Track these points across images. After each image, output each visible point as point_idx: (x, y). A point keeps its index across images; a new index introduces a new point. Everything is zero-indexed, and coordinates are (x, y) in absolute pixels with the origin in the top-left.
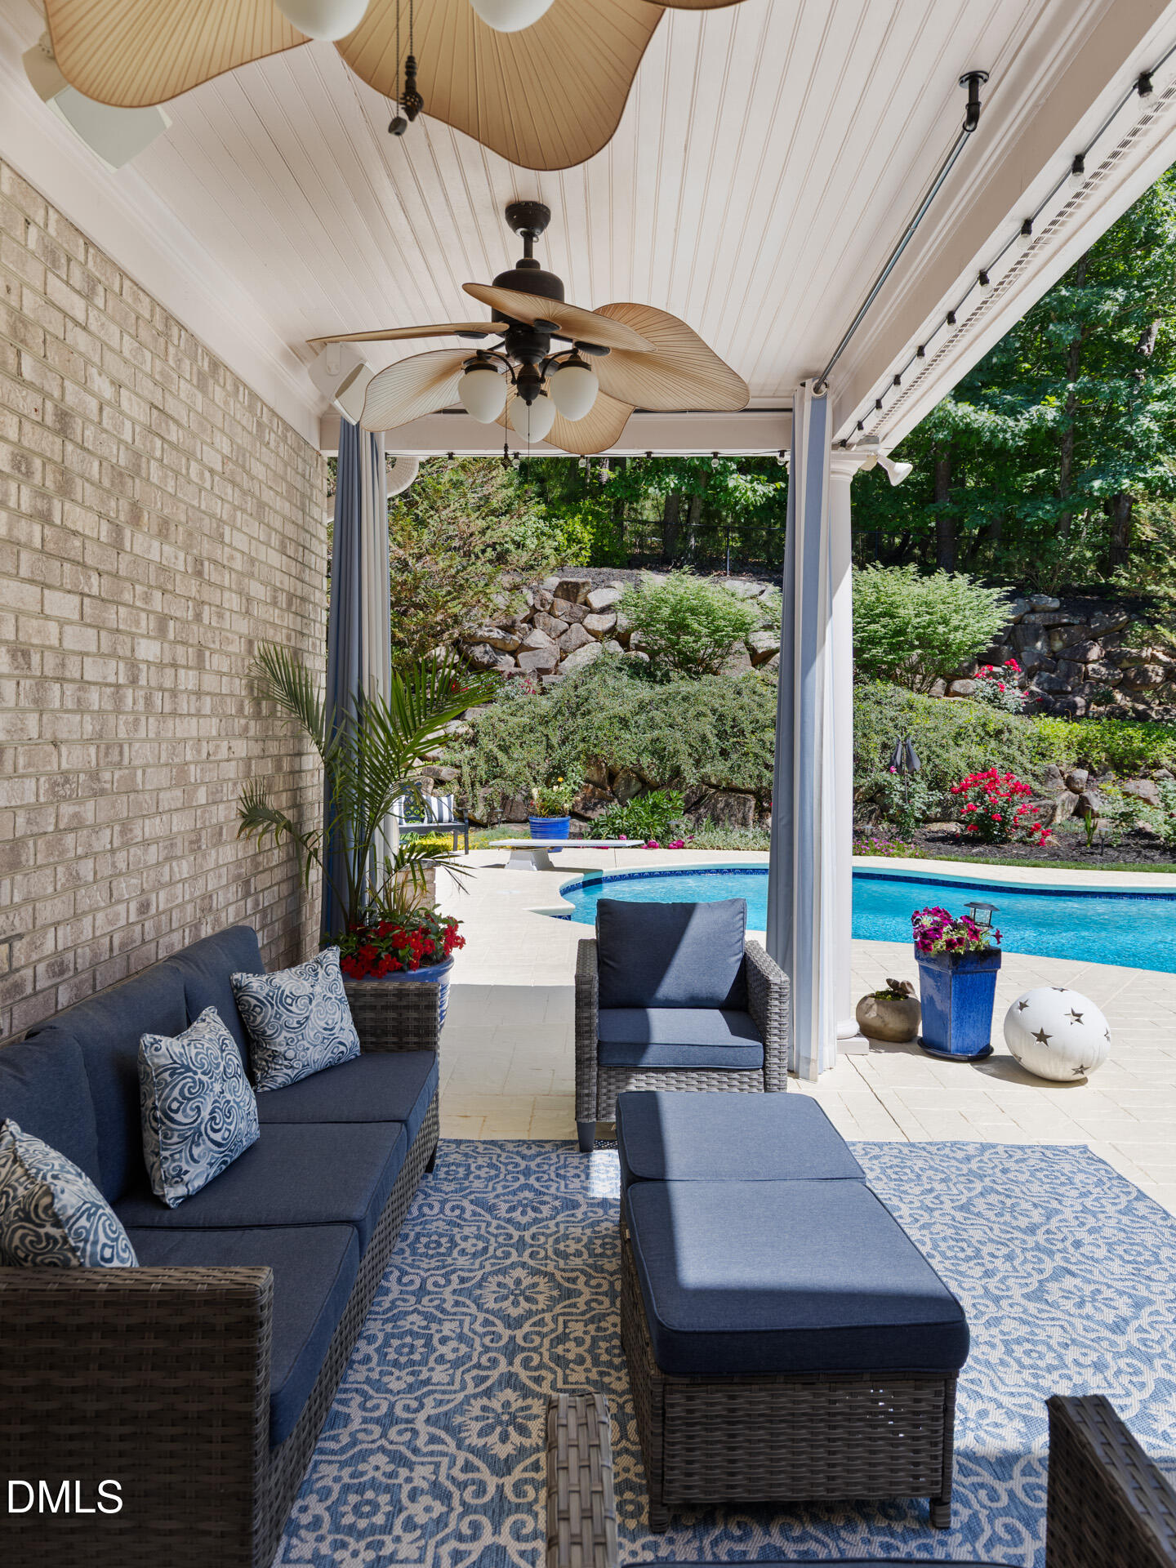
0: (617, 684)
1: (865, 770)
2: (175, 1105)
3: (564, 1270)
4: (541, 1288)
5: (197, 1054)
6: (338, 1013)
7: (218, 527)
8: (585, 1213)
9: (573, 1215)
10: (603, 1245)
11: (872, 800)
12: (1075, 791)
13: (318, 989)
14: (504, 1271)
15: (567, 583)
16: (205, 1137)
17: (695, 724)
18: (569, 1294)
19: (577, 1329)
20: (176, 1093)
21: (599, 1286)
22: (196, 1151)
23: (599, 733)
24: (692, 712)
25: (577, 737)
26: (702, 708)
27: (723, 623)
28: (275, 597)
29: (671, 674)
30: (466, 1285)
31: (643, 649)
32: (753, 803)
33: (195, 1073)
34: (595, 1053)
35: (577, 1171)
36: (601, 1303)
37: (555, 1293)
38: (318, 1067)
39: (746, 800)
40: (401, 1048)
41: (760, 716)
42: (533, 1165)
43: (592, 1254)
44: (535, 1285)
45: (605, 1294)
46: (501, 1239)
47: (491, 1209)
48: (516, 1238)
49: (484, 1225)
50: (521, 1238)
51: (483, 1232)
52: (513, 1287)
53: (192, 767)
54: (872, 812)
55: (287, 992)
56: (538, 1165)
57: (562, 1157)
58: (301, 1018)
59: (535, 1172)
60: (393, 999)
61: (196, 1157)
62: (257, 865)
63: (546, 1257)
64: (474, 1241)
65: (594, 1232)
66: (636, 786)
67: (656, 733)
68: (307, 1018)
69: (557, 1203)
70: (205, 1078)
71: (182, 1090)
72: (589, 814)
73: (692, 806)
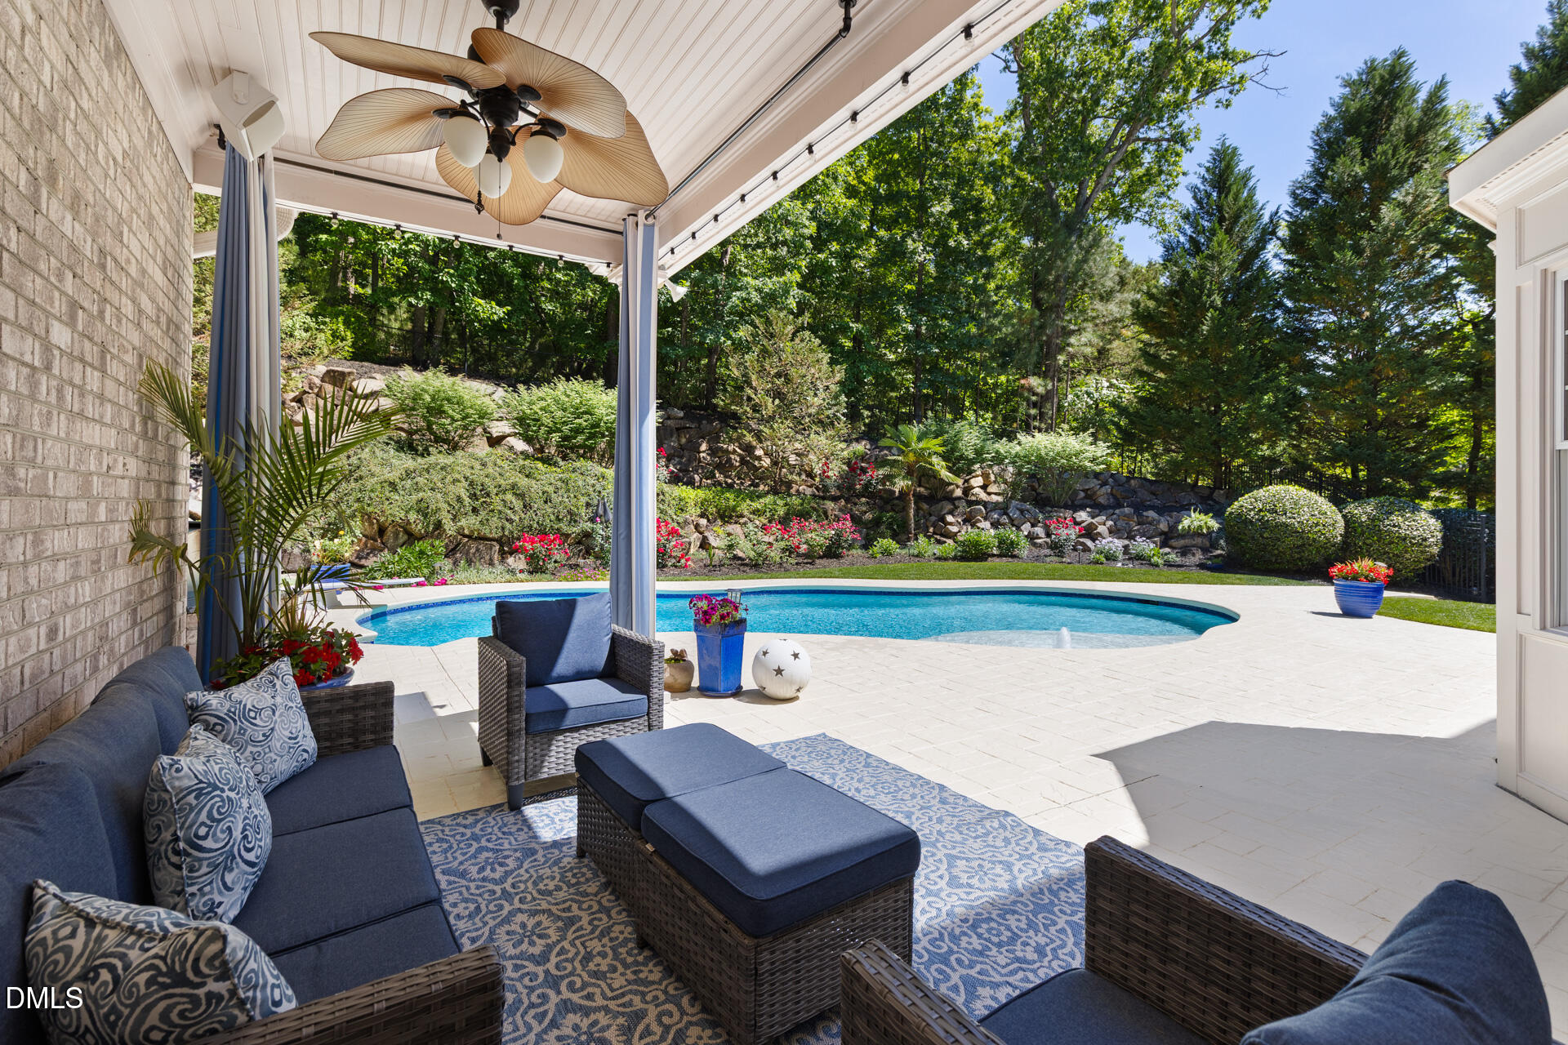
0: (385, 456)
1: (575, 521)
2: (203, 831)
3: (557, 904)
4: (546, 923)
5: (221, 769)
6: (300, 721)
7: (119, 222)
8: (544, 856)
9: (535, 860)
10: (574, 876)
11: (579, 543)
12: (701, 533)
13: (279, 700)
14: (507, 920)
15: (333, 371)
16: (238, 860)
17: (451, 488)
18: (572, 921)
19: (595, 945)
20: (203, 817)
21: (590, 907)
22: (229, 878)
23: (372, 495)
24: (449, 479)
25: (352, 499)
26: (457, 476)
27: (472, 411)
28: (158, 317)
29: (431, 449)
30: (479, 943)
31: (401, 429)
32: (498, 547)
33: (223, 791)
34: (523, 725)
35: (518, 826)
36: (600, 920)
37: (560, 924)
38: (282, 778)
39: (491, 547)
40: (357, 747)
41: (502, 482)
42: (477, 830)
43: (570, 885)
44: (539, 924)
45: (599, 911)
46: (486, 896)
47: (463, 875)
48: (499, 893)
49: (464, 890)
50: (504, 891)
51: (466, 895)
52: (521, 931)
53: (95, 478)
54: (580, 551)
55: (249, 706)
56: (482, 830)
57: (498, 818)
58: (266, 730)
59: (483, 836)
60: (350, 702)
61: (229, 884)
62: (142, 592)
63: (534, 899)
64: (464, 905)
65: (560, 868)
66: (403, 537)
67: (421, 495)
68: (272, 729)
69: (518, 854)
70: (232, 795)
71: (210, 813)
72: (363, 562)
73: (450, 553)
